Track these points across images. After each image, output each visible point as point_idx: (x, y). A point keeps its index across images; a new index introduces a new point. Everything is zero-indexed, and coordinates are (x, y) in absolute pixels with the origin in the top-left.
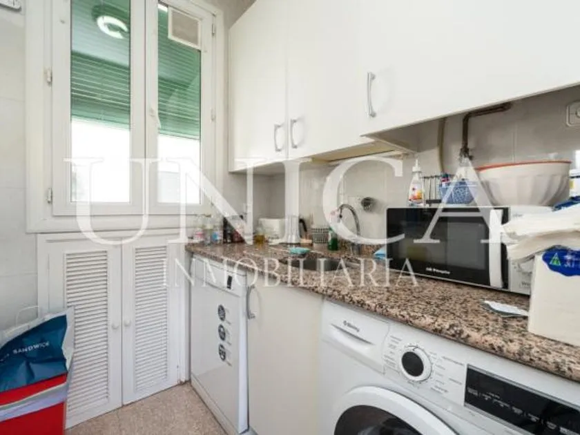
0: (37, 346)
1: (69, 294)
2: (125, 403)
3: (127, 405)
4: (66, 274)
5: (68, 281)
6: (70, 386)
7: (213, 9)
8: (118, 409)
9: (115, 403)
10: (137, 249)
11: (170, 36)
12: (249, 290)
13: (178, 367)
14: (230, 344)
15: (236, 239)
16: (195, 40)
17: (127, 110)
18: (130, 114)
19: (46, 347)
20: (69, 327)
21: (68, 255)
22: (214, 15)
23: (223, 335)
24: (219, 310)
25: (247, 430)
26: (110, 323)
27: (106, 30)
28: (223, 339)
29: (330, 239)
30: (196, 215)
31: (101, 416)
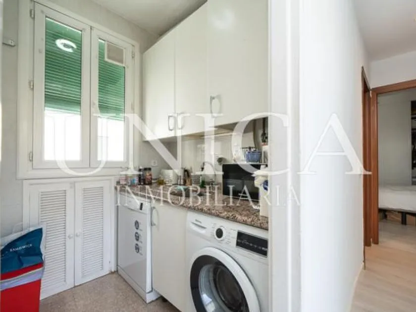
0: (24, 247)
1: (42, 216)
2: (76, 285)
3: (78, 286)
4: (40, 205)
5: (41, 208)
6: (45, 270)
7: (134, 42)
8: (72, 288)
9: (69, 285)
10: (84, 189)
11: (106, 59)
12: (152, 209)
13: (109, 262)
14: (141, 242)
15: (147, 183)
16: (121, 61)
17: (78, 103)
18: (80, 106)
19: (31, 247)
20: (44, 236)
21: (42, 192)
22: (133, 46)
23: (137, 238)
24: (135, 224)
25: (152, 291)
26: (67, 235)
27: (62, 47)
28: (137, 240)
29: (201, 181)
30: (121, 168)
31: (61, 292)
